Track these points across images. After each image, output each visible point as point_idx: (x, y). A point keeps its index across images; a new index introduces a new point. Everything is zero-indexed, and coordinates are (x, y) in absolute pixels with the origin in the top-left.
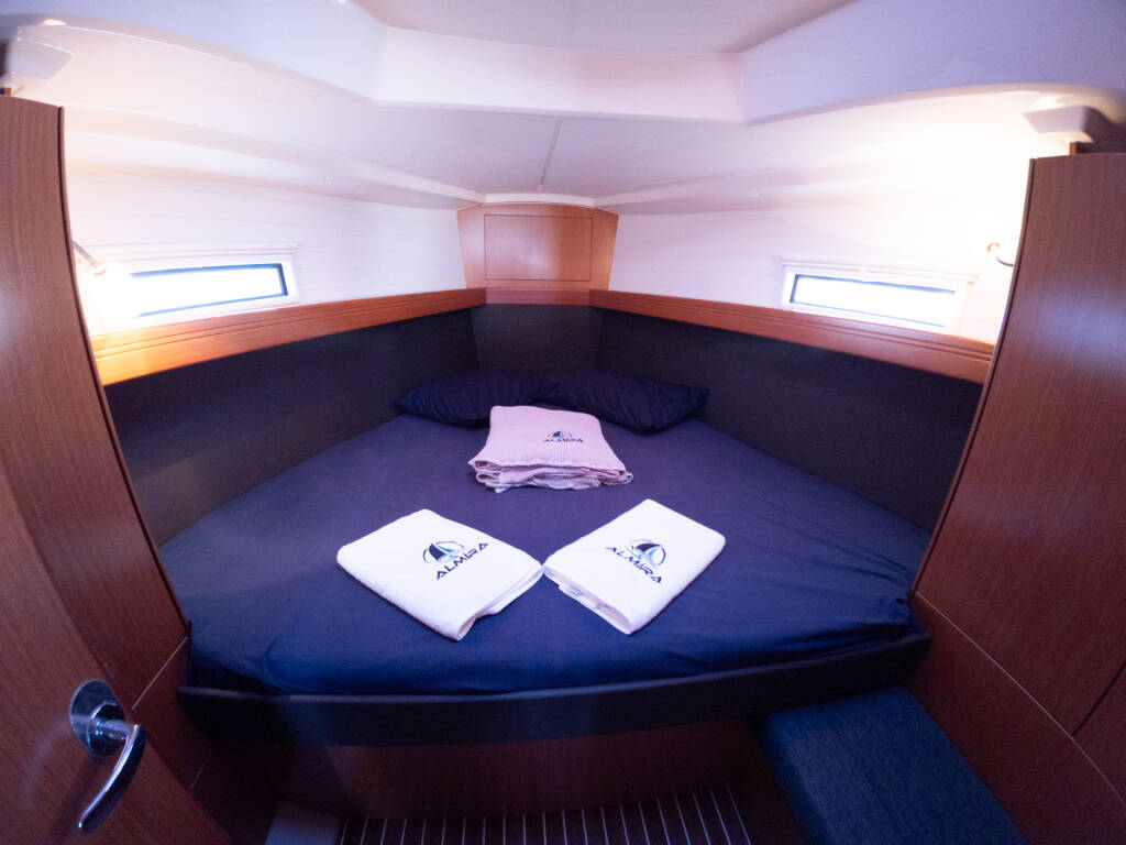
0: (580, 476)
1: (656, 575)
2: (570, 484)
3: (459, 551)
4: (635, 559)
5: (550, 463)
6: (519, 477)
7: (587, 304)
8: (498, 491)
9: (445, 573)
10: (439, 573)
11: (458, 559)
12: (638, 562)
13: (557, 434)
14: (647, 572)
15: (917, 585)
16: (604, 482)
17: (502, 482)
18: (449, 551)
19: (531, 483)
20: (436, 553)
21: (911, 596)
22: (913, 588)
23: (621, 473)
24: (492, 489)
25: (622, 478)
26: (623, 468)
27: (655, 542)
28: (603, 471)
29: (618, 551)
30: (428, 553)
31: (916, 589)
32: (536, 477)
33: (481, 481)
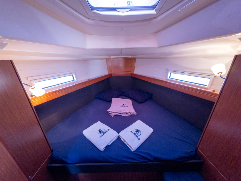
0: (127, 114)
1: (139, 138)
2: (125, 115)
3: (104, 131)
4: (135, 134)
5: (121, 111)
6: (116, 114)
7: (130, 76)
8: (112, 116)
9: (101, 136)
10: (100, 136)
11: (104, 133)
12: (136, 135)
13: (123, 105)
14: (137, 137)
15: (198, 147)
16: (131, 115)
17: (113, 115)
18: (102, 131)
19: (118, 115)
20: (100, 131)
21: (197, 150)
22: (197, 147)
23: (134, 113)
24: (111, 116)
25: (135, 114)
26: (135, 112)
27: (139, 130)
28: (131, 113)
29: (132, 132)
30: (99, 132)
31: (198, 148)
32: (119, 114)
33: (110, 114)
